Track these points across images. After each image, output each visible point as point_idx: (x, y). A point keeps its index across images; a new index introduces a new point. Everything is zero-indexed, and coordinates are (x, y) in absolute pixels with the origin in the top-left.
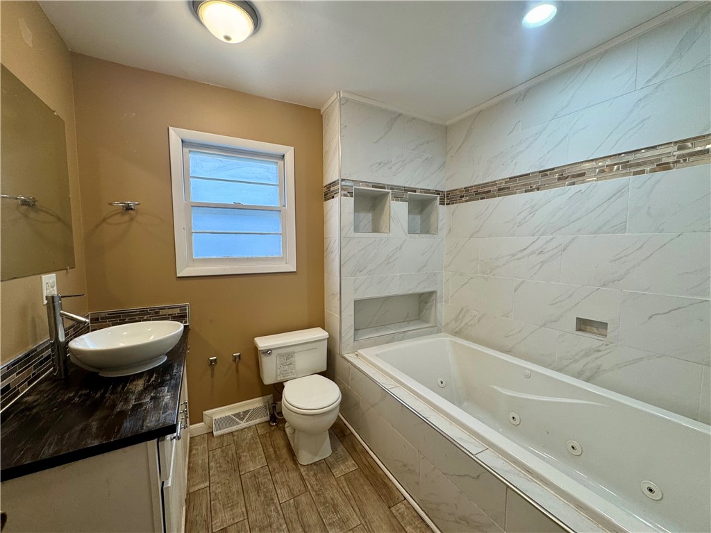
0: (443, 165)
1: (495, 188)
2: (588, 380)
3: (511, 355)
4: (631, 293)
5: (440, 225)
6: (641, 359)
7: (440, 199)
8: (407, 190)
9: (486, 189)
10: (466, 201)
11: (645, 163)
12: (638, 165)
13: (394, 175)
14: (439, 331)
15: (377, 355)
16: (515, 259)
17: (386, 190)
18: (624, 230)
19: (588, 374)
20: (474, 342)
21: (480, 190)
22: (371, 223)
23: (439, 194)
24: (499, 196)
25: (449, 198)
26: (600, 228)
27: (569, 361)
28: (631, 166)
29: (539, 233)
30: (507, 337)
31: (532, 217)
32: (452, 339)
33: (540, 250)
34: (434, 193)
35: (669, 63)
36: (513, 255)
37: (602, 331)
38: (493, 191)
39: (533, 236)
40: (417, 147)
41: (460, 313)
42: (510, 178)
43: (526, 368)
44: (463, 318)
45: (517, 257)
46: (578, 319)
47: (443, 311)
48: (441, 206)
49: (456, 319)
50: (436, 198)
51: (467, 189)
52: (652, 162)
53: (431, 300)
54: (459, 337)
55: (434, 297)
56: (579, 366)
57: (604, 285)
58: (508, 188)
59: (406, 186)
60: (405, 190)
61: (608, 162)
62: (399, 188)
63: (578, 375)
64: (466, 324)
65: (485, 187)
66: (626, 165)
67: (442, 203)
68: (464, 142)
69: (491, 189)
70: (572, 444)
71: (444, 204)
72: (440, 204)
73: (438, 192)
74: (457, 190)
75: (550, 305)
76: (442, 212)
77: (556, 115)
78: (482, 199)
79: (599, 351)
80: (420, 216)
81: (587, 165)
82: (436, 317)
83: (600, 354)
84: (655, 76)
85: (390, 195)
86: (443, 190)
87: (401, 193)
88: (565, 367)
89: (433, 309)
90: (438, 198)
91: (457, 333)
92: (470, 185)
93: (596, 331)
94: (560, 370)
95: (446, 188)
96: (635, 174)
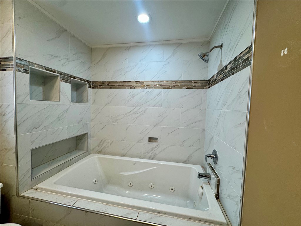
0: (90, 67)
1: (117, 84)
2: (152, 159)
3: (125, 157)
4: (164, 127)
5: (89, 98)
6: (166, 148)
7: (89, 85)
8: (70, 76)
9: (113, 84)
10: (103, 88)
11: (166, 85)
12: (164, 85)
13: (62, 66)
14: (90, 154)
15: (55, 183)
16: (126, 116)
17: (56, 74)
18: (161, 106)
19: (152, 157)
20: (109, 155)
21: (110, 84)
22: (42, 93)
23: (88, 82)
24: (119, 88)
25: (94, 85)
26: (155, 105)
27: (147, 154)
28: (163, 86)
29: (135, 106)
30: (123, 149)
31: (133, 99)
32: (98, 156)
33: (136, 112)
34: (86, 81)
35: (171, 57)
36: (126, 114)
37: (156, 141)
38: (116, 86)
39: (133, 106)
40: (76, 53)
41: (101, 142)
42: (124, 81)
43: (133, 161)
44: (102, 144)
45: (127, 115)
46: (149, 137)
47: (91, 143)
48: (89, 88)
49: (99, 146)
50: (86, 84)
51: (103, 82)
52: (167, 86)
53: (85, 138)
54: (101, 154)
55: (86, 136)
56: (149, 155)
57: (156, 125)
58: (123, 85)
59: (70, 74)
60: (69, 77)
61: (156, 83)
62: (66, 74)
63: (149, 158)
64: (104, 147)
65: (112, 83)
66: (161, 85)
67: (90, 87)
68: (101, 60)
69: (115, 84)
70: (151, 185)
71: (90, 88)
72: (89, 87)
73: (88, 81)
74: (98, 82)
75: (140, 133)
76: (90, 92)
77: (140, 61)
78: (111, 88)
79: (155, 148)
80: (76, 92)
81: (151, 83)
82: (88, 146)
83: (156, 149)
84: (168, 59)
85: (59, 78)
86: (90, 81)
87: (67, 78)
88: (145, 156)
89: (86, 142)
90: (88, 84)
91: (99, 152)
92: (105, 81)
93: (153, 141)
94: (143, 158)
95: (92, 79)
96: (164, 88)
